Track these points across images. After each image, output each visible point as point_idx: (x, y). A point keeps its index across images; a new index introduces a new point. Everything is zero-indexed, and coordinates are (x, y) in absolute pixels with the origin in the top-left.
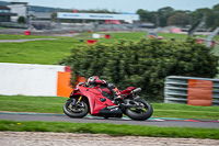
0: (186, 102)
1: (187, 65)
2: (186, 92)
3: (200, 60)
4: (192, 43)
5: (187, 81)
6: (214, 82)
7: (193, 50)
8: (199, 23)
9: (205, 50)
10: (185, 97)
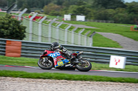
0: (4, 55)
1: (5, 32)
2: (5, 48)
3: (14, 29)
4: (9, 18)
5: (5, 41)
6: (23, 42)
7: (10, 22)
8: (14, 5)
9: (17, 23)
10: (4, 51)
